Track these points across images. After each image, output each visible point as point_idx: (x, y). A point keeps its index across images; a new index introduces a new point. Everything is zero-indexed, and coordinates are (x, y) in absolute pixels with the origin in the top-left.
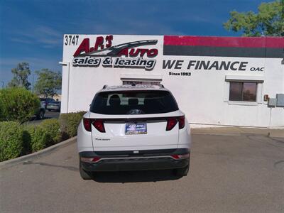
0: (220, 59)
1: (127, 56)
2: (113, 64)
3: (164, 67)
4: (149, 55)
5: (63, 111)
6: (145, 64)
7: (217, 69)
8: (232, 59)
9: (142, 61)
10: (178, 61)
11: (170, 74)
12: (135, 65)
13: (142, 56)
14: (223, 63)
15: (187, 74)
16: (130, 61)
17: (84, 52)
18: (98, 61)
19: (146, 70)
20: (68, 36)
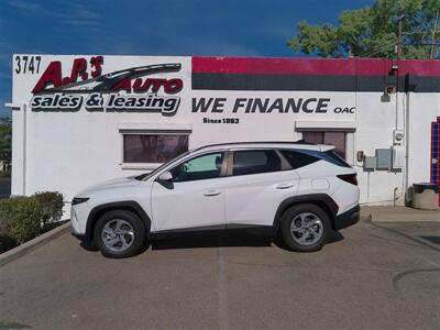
0: (285, 95)
1: (129, 91)
2: (105, 105)
3: (195, 110)
4: (168, 90)
5: (16, 191)
6: (161, 105)
7: (281, 111)
8: (305, 95)
9: (155, 100)
10: (217, 100)
11: (205, 120)
12: (144, 107)
13: (155, 90)
14: (291, 101)
15: (232, 121)
16: (134, 100)
17: (52, 86)
18: (78, 102)
19: (164, 114)
20: (21, 56)
